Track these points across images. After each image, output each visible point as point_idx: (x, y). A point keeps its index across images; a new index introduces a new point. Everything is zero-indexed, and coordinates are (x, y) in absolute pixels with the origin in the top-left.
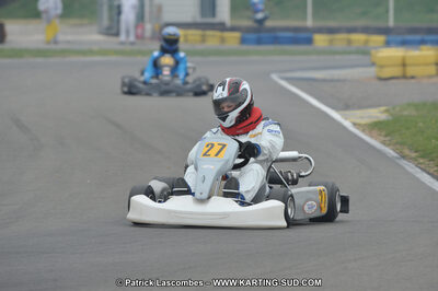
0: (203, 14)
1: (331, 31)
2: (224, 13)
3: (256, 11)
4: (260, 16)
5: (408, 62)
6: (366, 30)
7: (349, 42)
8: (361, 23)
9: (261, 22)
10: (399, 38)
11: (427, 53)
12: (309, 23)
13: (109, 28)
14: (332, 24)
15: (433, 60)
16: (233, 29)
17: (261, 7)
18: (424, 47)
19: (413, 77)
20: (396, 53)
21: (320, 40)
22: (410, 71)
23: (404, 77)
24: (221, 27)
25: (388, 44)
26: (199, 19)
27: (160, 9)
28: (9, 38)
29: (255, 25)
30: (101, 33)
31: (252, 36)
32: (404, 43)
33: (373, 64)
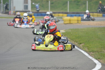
0: (25, 9)
3: (37, 8)
4: (38, 9)
5: (71, 20)
6: (62, 13)
7: (59, 16)
8: (61, 11)
9: (38, 11)
10: (70, 15)
11: (75, 18)
13: (3, 12)
15: (77, 20)
17: (38, 7)
18: (74, 17)
19: (72, 24)
20: (69, 18)
22: (71, 22)
23: (70, 23)
25: (67, 16)
26: (24, 10)
27: (15, 8)
29: (37, 12)
30: (1, 13)
31: (36, 14)
33: (63, 20)
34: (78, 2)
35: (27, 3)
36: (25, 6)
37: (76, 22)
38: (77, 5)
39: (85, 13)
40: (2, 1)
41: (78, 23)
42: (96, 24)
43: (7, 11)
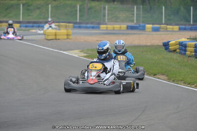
5: (57, 34)
15: (66, 34)
19: (59, 39)
22: (58, 37)
33: (45, 34)
37: (65, 37)
38: (28, 10)
41: (68, 38)
42: (97, 41)
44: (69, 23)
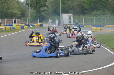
0: (69, 23)
1: (86, 25)
2: (72, 23)
4: (77, 23)
6: (91, 25)
7: (89, 26)
8: (90, 24)
9: (77, 24)
11: (99, 28)
12: (83, 24)
14: (86, 24)
16: (73, 25)
20: (95, 28)
21: (85, 26)
22: (97, 30)
23: (96, 31)
24: (72, 24)
25: (94, 27)
27: (63, 22)
28: (43, 26)
32: (96, 27)
33: (92, 29)
34: (100, 19)
35: (71, 20)
36: (69, 21)
37: (100, 30)
38: (99, 20)
39: (104, 25)
40: (56, 18)
42: (111, 31)
43: (59, 24)
44: (113, 25)
